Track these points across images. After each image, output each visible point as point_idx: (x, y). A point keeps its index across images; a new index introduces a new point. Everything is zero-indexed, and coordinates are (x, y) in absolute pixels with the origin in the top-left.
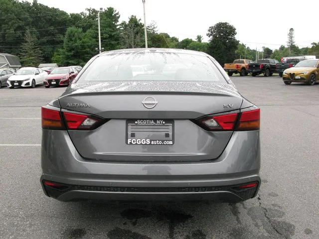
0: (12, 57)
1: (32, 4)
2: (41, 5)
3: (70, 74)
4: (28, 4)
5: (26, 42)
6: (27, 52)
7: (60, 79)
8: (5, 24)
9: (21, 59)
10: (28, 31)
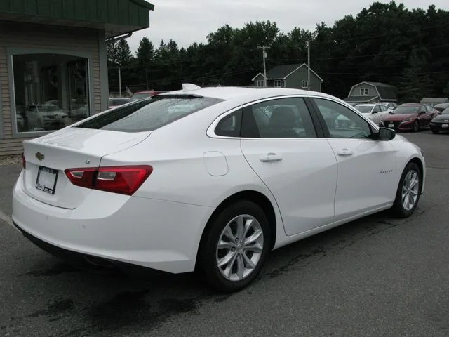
0: (385, 88)
1: (427, 12)
2: (439, 10)
3: (420, 114)
4: (420, 12)
5: (410, 66)
6: (410, 81)
7: (401, 121)
8: (384, 44)
9: (400, 90)
10: (414, 51)
